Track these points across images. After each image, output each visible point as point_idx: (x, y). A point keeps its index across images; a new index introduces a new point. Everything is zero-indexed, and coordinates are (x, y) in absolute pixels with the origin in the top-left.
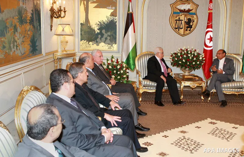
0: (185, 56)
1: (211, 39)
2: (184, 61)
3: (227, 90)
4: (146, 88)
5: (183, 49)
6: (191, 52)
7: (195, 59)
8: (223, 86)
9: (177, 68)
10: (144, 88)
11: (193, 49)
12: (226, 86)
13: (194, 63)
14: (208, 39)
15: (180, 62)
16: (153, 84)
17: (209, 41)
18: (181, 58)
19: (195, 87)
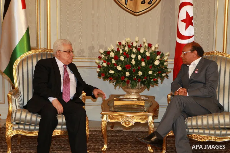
0: (122, 58)
1: (189, 21)
2: (119, 68)
3: (204, 133)
4: (19, 128)
5: (123, 43)
6: (138, 50)
7: (143, 64)
8: (189, 123)
9: (110, 83)
10: (17, 127)
11: (144, 43)
12: (194, 123)
13: (140, 73)
14: (183, 21)
15: (112, 72)
16: (34, 118)
17: (185, 24)
18: (114, 62)
19: (131, 125)
